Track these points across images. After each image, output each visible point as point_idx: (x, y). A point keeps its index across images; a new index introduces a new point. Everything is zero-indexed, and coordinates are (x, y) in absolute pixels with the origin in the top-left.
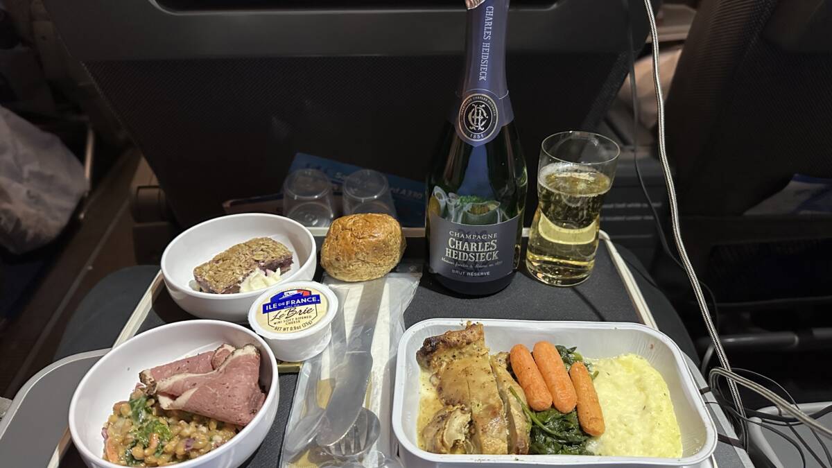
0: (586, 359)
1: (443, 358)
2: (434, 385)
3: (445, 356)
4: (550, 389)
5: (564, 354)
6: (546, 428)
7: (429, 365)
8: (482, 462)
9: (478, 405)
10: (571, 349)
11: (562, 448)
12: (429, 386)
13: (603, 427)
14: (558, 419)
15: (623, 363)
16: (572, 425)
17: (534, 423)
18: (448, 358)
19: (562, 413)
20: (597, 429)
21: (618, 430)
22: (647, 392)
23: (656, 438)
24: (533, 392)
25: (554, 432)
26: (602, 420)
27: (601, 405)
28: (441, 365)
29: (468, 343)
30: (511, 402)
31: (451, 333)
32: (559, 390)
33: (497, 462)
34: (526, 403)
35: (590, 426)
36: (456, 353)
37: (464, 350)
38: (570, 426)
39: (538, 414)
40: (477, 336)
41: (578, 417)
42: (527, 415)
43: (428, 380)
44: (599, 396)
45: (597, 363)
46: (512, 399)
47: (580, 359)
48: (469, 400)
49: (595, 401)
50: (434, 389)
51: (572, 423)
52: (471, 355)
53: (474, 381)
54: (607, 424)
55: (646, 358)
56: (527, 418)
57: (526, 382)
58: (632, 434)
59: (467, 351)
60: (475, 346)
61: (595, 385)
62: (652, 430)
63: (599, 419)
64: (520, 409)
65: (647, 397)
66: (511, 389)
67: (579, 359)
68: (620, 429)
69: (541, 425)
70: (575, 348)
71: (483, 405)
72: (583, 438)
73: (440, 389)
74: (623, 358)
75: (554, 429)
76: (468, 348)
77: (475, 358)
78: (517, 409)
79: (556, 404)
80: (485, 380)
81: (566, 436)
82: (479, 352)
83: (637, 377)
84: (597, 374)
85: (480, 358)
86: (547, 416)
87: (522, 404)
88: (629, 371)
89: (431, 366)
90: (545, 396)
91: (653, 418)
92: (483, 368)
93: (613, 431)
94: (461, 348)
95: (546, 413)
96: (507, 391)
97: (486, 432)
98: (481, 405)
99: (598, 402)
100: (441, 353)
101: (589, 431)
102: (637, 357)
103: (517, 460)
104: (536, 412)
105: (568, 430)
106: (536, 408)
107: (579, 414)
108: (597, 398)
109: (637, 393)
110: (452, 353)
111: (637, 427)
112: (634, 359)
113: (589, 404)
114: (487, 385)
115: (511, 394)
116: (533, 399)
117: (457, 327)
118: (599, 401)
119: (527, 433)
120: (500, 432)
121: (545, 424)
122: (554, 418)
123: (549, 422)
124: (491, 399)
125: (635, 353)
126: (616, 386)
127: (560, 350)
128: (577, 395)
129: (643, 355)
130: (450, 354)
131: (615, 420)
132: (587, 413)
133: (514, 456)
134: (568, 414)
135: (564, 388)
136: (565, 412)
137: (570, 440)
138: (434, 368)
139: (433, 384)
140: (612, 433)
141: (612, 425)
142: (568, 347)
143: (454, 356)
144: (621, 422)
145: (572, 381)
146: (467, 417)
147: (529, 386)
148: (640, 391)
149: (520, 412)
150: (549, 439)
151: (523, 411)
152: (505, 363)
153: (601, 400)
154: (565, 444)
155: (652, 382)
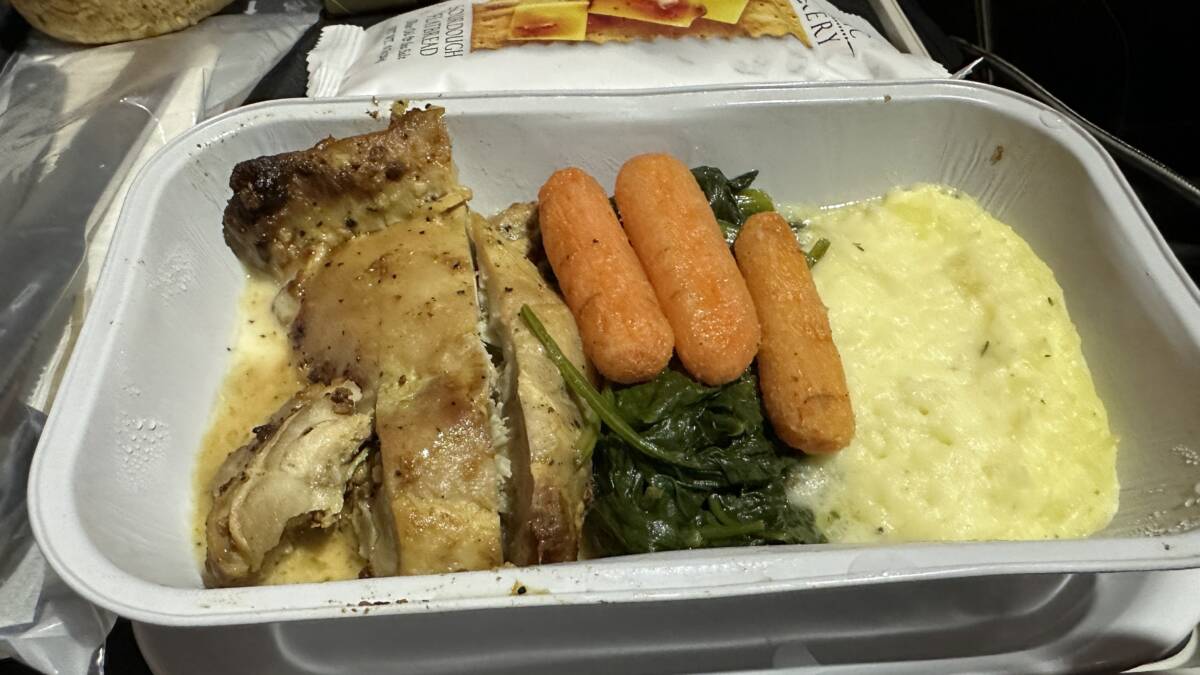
0: (786, 209)
1: (314, 232)
2: (283, 322)
3: (320, 224)
4: (667, 306)
5: (718, 194)
6: (647, 444)
7: (267, 259)
8: (374, 611)
9: (402, 381)
10: (742, 178)
11: (706, 506)
12: (266, 324)
13: (849, 422)
14: (693, 406)
15: (900, 209)
16: (742, 427)
17: (605, 428)
18: (333, 229)
19: (705, 384)
20: (828, 434)
21: (896, 431)
22: (987, 296)
23: (1034, 452)
24: (605, 320)
25: (680, 457)
26: (845, 398)
27: (839, 348)
28: (307, 255)
29: (395, 174)
30: (522, 364)
31: (331, 144)
32: (698, 305)
33: (434, 607)
34: (577, 360)
35: (802, 424)
36: (358, 211)
37: (382, 201)
38: (734, 428)
39: (625, 393)
40: (425, 149)
41: (760, 394)
42: (583, 400)
43: (268, 307)
44: (832, 316)
45: (820, 217)
46: (528, 350)
47: (765, 207)
48: (376, 364)
49: (821, 337)
50: (282, 335)
51: (741, 418)
52: (409, 217)
53: (399, 297)
54: (862, 410)
55: (972, 194)
56: (582, 410)
57: (581, 289)
58: (949, 443)
59: (393, 205)
60: (420, 186)
61: (819, 282)
62: (1019, 423)
63: (835, 397)
64: (558, 381)
65: (991, 315)
66: (527, 317)
67: (763, 206)
68: (907, 427)
69: (631, 435)
70: (752, 176)
71: (420, 377)
72: (778, 465)
73: (298, 333)
74: (904, 197)
75: (678, 443)
76: (395, 193)
77: (420, 224)
78: (543, 383)
79: (685, 354)
80: (435, 294)
81: (719, 467)
82: (434, 205)
83: (951, 251)
84: (821, 249)
85: (438, 221)
86: (654, 400)
87: (564, 365)
88: (922, 236)
89: (274, 261)
90: (647, 331)
91: (1017, 383)
92: (439, 250)
93: (883, 432)
94: (370, 194)
95: (650, 390)
96: (514, 323)
97: (412, 481)
98: (412, 378)
99: (828, 339)
100: (304, 212)
101: (801, 440)
102: (944, 192)
103: (522, 591)
104: (617, 387)
105: (724, 440)
106: (614, 374)
107: (765, 385)
108: (825, 325)
109: (956, 300)
110: (344, 212)
111: (964, 414)
112: (936, 198)
113: (800, 349)
114: (438, 306)
115: (525, 333)
116: (605, 345)
117: (355, 123)
118: (834, 337)
119: (577, 468)
120: (469, 474)
121: (642, 428)
122: (679, 405)
123: (659, 422)
124: (446, 357)
125: (940, 181)
126: (885, 281)
127: (707, 179)
128: (761, 320)
129: (965, 185)
130: (336, 217)
131: (888, 394)
132: (796, 379)
133: (512, 576)
134: (727, 386)
135: (713, 298)
136: (716, 379)
137: (735, 478)
138: (283, 267)
139: (279, 318)
140: (879, 441)
141: (878, 412)
142: (730, 174)
143: (351, 224)
144: (907, 402)
145: (744, 274)
146: (359, 425)
147: (590, 301)
148: (965, 297)
149: (553, 393)
150: (657, 484)
151: (570, 391)
152: (523, 235)
153: (837, 333)
154: (714, 490)
155: (1003, 266)
